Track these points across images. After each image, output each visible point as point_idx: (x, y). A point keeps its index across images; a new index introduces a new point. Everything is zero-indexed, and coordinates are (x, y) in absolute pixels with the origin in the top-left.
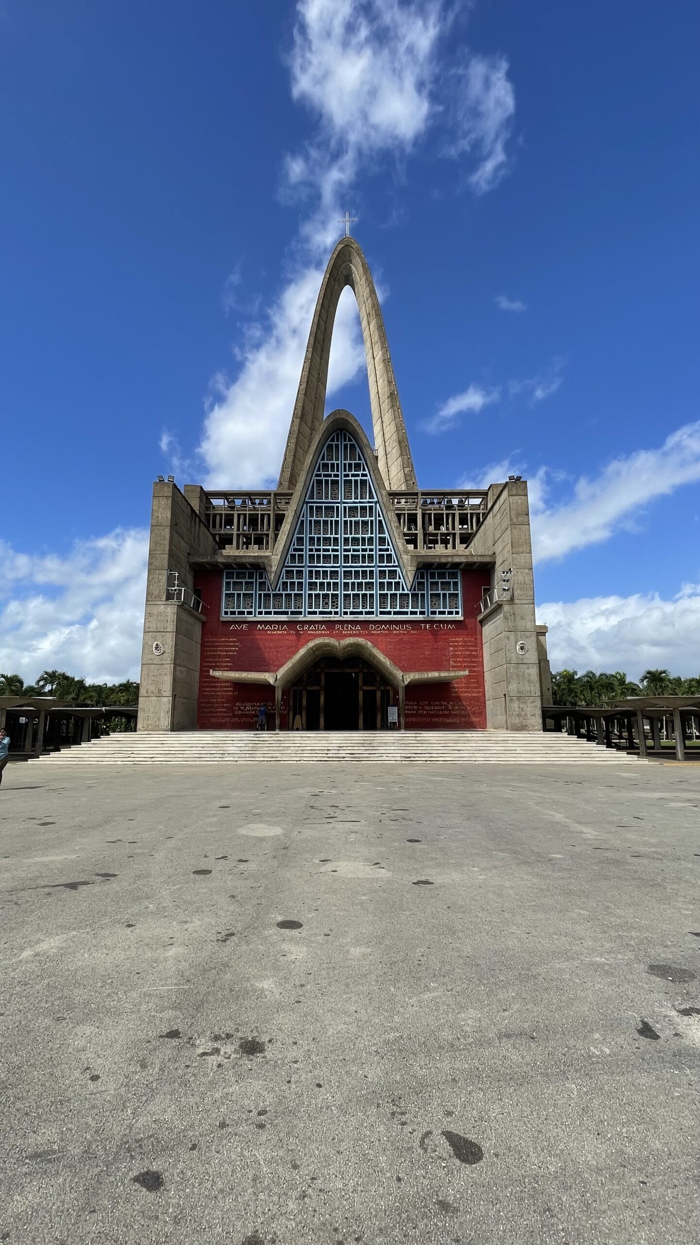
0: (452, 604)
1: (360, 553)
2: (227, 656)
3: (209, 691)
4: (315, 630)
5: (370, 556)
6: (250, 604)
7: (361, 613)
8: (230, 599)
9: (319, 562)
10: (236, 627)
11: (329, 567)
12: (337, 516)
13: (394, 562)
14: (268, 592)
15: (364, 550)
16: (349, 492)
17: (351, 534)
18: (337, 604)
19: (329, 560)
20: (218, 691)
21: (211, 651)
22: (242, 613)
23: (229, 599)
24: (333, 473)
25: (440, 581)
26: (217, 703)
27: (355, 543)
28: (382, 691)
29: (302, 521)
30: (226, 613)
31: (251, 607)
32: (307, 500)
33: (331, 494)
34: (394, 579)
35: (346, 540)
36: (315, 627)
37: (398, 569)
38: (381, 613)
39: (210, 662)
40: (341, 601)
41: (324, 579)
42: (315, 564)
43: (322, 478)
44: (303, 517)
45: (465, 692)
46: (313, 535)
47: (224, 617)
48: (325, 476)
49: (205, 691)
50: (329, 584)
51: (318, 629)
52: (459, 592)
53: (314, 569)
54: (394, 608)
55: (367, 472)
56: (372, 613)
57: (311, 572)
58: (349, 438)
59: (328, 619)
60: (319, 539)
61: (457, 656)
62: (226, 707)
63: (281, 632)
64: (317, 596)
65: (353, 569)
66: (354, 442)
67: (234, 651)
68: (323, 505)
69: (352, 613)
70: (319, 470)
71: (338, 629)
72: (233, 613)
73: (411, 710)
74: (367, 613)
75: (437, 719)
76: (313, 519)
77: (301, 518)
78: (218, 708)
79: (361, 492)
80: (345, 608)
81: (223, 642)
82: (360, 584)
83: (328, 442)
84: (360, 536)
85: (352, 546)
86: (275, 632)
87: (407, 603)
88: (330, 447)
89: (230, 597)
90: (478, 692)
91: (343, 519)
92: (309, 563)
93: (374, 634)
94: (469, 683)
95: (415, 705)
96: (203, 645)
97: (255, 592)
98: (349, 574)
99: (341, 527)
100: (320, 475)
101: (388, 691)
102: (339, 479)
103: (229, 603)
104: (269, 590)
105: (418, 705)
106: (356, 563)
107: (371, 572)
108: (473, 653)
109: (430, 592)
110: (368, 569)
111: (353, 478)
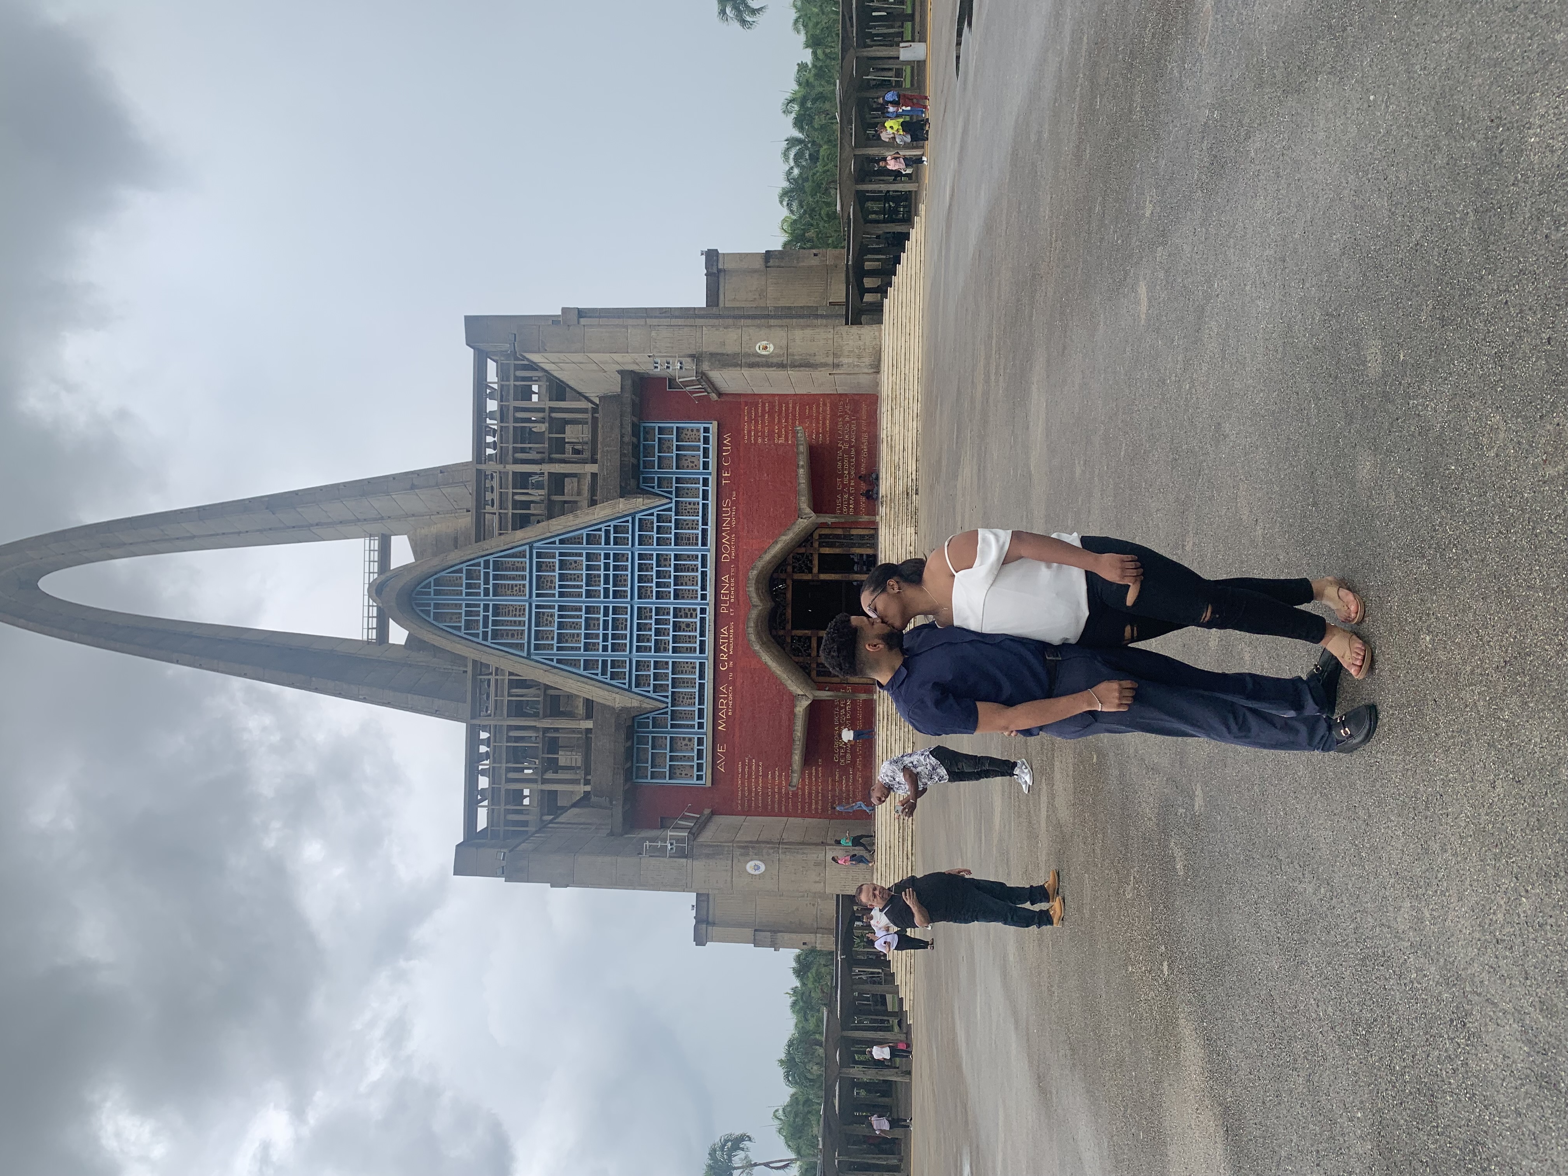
0: (693, 437)
1: (611, 573)
2: (765, 775)
3: (817, 803)
4: (729, 643)
5: (616, 557)
6: (686, 742)
7: (704, 574)
8: (678, 772)
9: (624, 637)
10: (721, 762)
11: (630, 619)
12: (553, 607)
13: (627, 521)
14: (669, 713)
15: (607, 568)
16: (512, 588)
17: (581, 587)
18: (689, 609)
19: (620, 621)
20: (817, 789)
21: (757, 799)
22: (700, 752)
23: (678, 774)
24: (482, 613)
25: (657, 454)
26: (833, 790)
27: (595, 581)
28: (820, 546)
29: (559, 661)
30: (699, 778)
31: (690, 740)
32: (525, 654)
33: (515, 616)
34: (652, 523)
35: (589, 594)
36: (724, 643)
37: (638, 516)
38: (704, 544)
39: (773, 802)
40: (683, 604)
41: (650, 630)
42: (628, 641)
43: (489, 630)
44: (552, 660)
45: (824, 424)
46: (582, 645)
47: (707, 781)
48: (486, 626)
49: (816, 809)
50: (657, 622)
51: (728, 638)
52: (675, 426)
53: (635, 644)
54: (697, 524)
55: (482, 560)
56: (704, 557)
57: (639, 649)
58: (424, 587)
59: (712, 624)
60: (587, 636)
61: (771, 432)
62: (840, 777)
63: (730, 695)
64: (675, 639)
65: (636, 585)
66: (432, 579)
67: (757, 766)
68: (533, 628)
69: (704, 588)
70: (477, 635)
71: (728, 608)
72: (700, 767)
73: (849, 504)
74: (704, 565)
75: (863, 465)
76: (556, 645)
77: (554, 663)
78: (841, 790)
79: (513, 570)
80: (697, 598)
81: (743, 783)
82: (659, 574)
83: (431, 620)
84: (584, 572)
85: (599, 586)
86: (731, 703)
87: (690, 504)
88: (437, 617)
89: (675, 773)
90: (825, 404)
91: (557, 598)
92: (624, 651)
93: (737, 556)
94: (810, 416)
95: (842, 496)
96: (747, 813)
97: (667, 734)
98: (643, 590)
99: (568, 601)
100: (485, 634)
101: (820, 535)
102: (491, 604)
103: (684, 773)
104: (666, 713)
105: (842, 493)
106: (626, 580)
107: (641, 557)
108: (767, 408)
109: (674, 470)
110: (637, 562)
111: (491, 582)
